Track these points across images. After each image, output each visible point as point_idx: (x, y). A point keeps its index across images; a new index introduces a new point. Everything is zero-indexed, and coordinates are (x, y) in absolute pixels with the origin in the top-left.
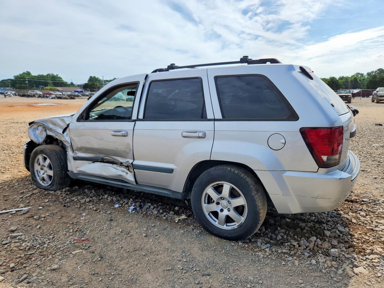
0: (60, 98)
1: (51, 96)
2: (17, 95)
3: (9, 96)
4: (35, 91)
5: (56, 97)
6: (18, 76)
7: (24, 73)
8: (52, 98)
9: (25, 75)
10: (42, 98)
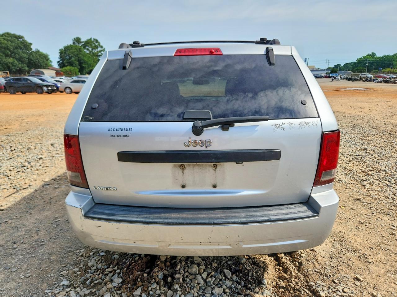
0: (387, 82)
1: (377, 80)
2: (345, 79)
3: (337, 80)
4: (366, 74)
5: (384, 80)
6: (361, 58)
7: (368, 55)
8: (378, 82)
9: (369, 57)
10: (367, 82)
